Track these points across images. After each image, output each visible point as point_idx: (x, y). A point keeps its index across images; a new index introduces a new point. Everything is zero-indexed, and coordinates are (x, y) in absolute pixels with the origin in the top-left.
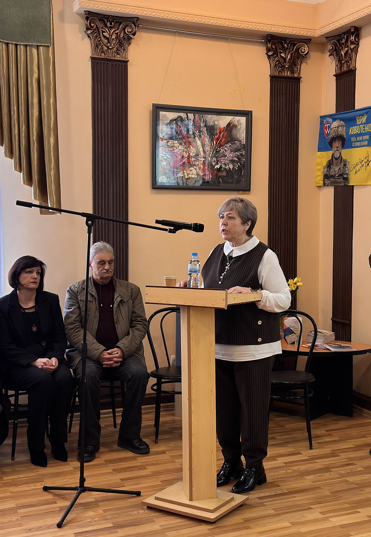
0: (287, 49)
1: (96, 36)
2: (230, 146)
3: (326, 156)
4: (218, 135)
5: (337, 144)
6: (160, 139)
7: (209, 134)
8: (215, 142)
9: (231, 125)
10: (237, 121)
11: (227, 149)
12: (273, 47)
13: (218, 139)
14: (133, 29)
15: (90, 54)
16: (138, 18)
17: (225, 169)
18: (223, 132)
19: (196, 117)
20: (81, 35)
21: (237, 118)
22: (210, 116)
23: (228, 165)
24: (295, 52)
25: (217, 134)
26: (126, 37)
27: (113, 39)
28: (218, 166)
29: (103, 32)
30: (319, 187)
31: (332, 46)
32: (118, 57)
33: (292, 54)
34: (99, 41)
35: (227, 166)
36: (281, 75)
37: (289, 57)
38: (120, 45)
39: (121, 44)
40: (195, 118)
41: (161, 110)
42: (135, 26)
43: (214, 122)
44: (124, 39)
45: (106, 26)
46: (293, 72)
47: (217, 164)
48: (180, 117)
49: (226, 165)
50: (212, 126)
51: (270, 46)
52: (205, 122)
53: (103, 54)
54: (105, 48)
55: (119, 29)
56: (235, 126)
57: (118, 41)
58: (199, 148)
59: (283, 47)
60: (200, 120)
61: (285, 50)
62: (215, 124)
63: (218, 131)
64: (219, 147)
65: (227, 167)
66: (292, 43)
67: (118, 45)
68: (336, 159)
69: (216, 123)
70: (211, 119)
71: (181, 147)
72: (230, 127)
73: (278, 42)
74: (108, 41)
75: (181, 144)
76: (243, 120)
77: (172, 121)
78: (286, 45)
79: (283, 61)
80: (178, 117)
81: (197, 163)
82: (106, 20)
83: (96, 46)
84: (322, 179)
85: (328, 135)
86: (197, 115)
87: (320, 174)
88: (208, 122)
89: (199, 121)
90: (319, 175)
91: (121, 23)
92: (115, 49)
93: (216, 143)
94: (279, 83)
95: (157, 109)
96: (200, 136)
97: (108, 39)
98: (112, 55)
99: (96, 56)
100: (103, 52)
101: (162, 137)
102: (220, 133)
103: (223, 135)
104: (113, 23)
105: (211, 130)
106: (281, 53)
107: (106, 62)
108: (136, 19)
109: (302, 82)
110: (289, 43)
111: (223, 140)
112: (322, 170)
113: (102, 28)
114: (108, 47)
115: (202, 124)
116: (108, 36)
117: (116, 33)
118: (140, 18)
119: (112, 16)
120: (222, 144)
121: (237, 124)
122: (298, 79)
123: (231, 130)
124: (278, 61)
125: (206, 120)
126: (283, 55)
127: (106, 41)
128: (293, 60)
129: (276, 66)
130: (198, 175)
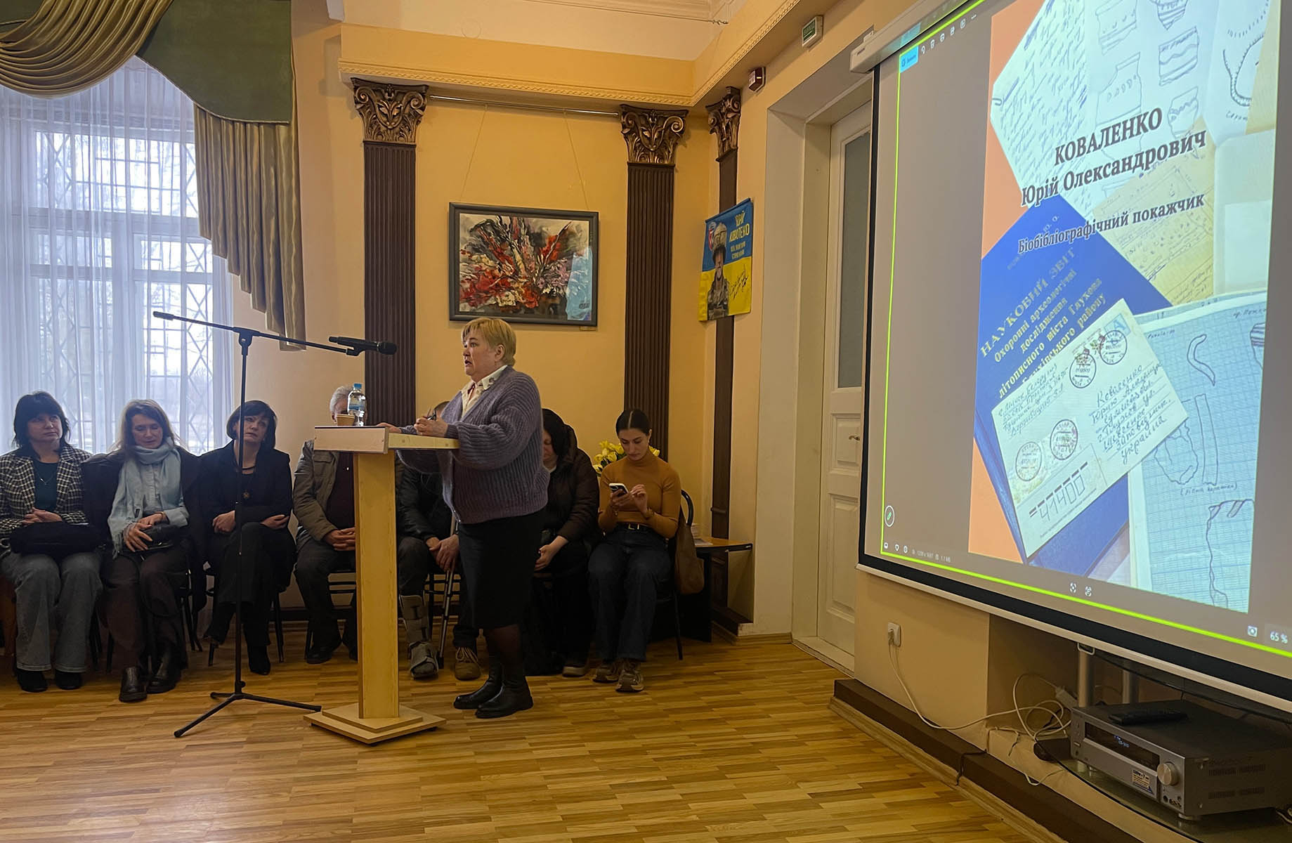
0: (653, 124)
1: (370, 112)
2: (566, 262)
3: (709, 276)
4: (546, 247)
5: (719, 258)
6: (460, 252)
7: (534, 245)
8: (542, 256)
9: (567, 233)
10: (576, 227)
11: (561, 266)
12: (630, 122)
13: (546, 253)
14: (420, 100)
15: (362, 138)
16: (427, 86)
17: (558, 295)
18: (554, 242)
19: (514, 221)
20: (350, 112)
21: (576, 222)
22: (534, 220)
23: (563, 289)
24: (665, 130)
25: (546, 245)
26: (412, 113)
27: (394, 116)
28: (548, 291)
29: (380, 107)
30: (704, 322)
31: (714, 119)
32: (401, 141)
33: (660, 132)
34: (375, 118)
35: (561, 290)
36: (643, 161)
37: (656, 136)
38: (404, 124)
39: (405, 122)
40: (512, 222)
41: (462, 211)
42: (424, 97)
43: (541, 228)
44: (409, 115)
45: (384, 99)
46: (662, 158)
47: (547, 287)
48: (491, 222)
49: (559, 290)
50: (537, 233)
51: (625, 120)
52: (527, 228)
53: (380, 137)
54: (383, 129)
55: (403, 102)
56: (573, 234)
57: (401, 118)
58: (518, 264)
59: (648, 122)
60: (520, 225)
61: (649, 126)
62: (542, 231)
63: (547, 241)
64: (549, 264)
65: (561, 292)
66: (660, 117)
67: (401, 125)
68: (719, 279)
69: (544, 229)
70: (536, 223)
71: (491, 263)
72: (565, 235)
73: (639, 116)
74: (387, 118)
75: (491, 259)
76: (585, 225)
77: (477, 226)
78: (650, 119)
79: (647, 142)
80: (487, 221)
81: (516, 285)
82: (383, 90)
83: (371, 126)
84: (706, 309)
85: (712, 245)
86: (515, 219)
87: (704, 303)
88: (531, 228)
89: (519, 227)
90: (703, 305)
91: (405, 93)
92: (397, 129)
93: (545, 257)
94: (641, 173)
95: (456, 210)
96: (520, 248)
97: (386, 115)
98: (393, 137)
99: (370, 140)
100: (379, 134)
101: (463, 248)
102: (550, 243)
103: (555, 245)
104: (393, 95)
105: (537, 238)
106: (643, 130)
107: (384, 148)
108: (424, 87)
109: (677, 171)
110: (655, 117)
111: (555, 254)
112: (706, 298)
113: (379, 101)
114: (387, 127)
115: (522, 231)
116: (386, 112)
117: (397, 108)
118: (432, 87)
119: (391, 84)
120: (553, 259)
121: (576, 232)
122: (671, 168)
123: (567, 239)
124: (640, 141)
125: (529, 226)
126: (646, 134)
127: (385, 119)
128: (663, 140)
129: (635, 149)
130: (517, 302)
